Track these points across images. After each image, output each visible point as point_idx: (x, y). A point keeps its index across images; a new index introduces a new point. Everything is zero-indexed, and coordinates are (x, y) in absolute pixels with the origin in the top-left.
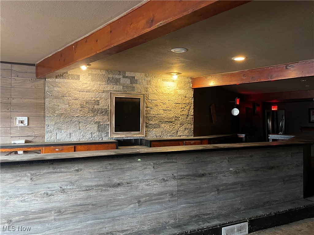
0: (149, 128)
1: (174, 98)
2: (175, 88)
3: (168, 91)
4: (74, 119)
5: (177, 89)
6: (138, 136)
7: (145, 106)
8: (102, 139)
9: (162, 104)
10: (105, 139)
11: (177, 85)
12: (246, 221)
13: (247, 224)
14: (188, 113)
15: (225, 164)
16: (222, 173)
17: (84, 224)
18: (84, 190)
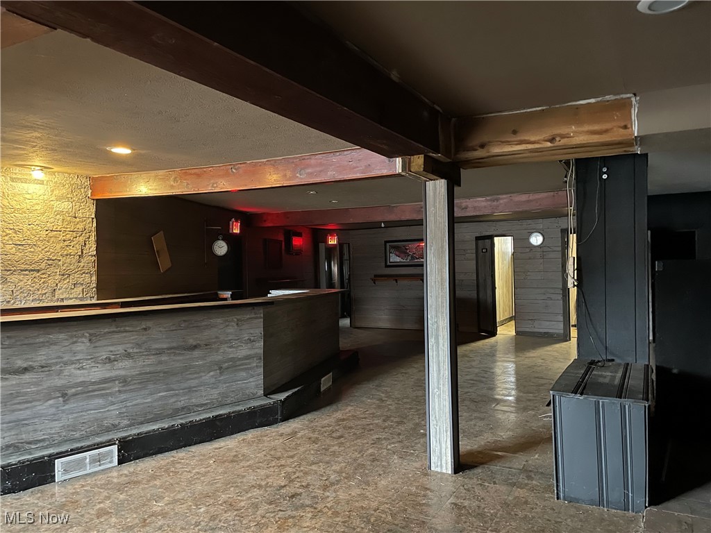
1: (43, 218)
2: (46, 197)
3: (27, 204)
5: (52, 199)
9: (11, 231)
11: (52, 191)
12: (115, 444)
13: (115, 448)
14: (82, 253)
15: (82, 346)
16: (76, 363)
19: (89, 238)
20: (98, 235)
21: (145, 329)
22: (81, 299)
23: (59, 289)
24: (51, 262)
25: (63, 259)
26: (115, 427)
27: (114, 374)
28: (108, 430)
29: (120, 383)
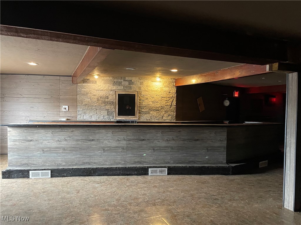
0: (142, 114)
1: (160, 93)
2: (161, 86)
3: (156, 89)
4: (93, 107)
5: (163, 87)
6: (133, 119)
7: (138, 99)
8: (110, 120)
9: (151, 98)
10: (112, 120)
11: (163, 84)
12: (166, 168)
13: (166, 169)
14: (171, 105)
15: (159, 135)
16: (157, 140)
17: (75, 156)
18: (75, 141)
19: (174, 100)
20: (177, 99)
21: (179, 131)
22: (170, 120)
23: (164, 117)
24: (162, 108)
25: (165, 107)
27: (169, 145)
28: (166, 163)
29: (171, 148)
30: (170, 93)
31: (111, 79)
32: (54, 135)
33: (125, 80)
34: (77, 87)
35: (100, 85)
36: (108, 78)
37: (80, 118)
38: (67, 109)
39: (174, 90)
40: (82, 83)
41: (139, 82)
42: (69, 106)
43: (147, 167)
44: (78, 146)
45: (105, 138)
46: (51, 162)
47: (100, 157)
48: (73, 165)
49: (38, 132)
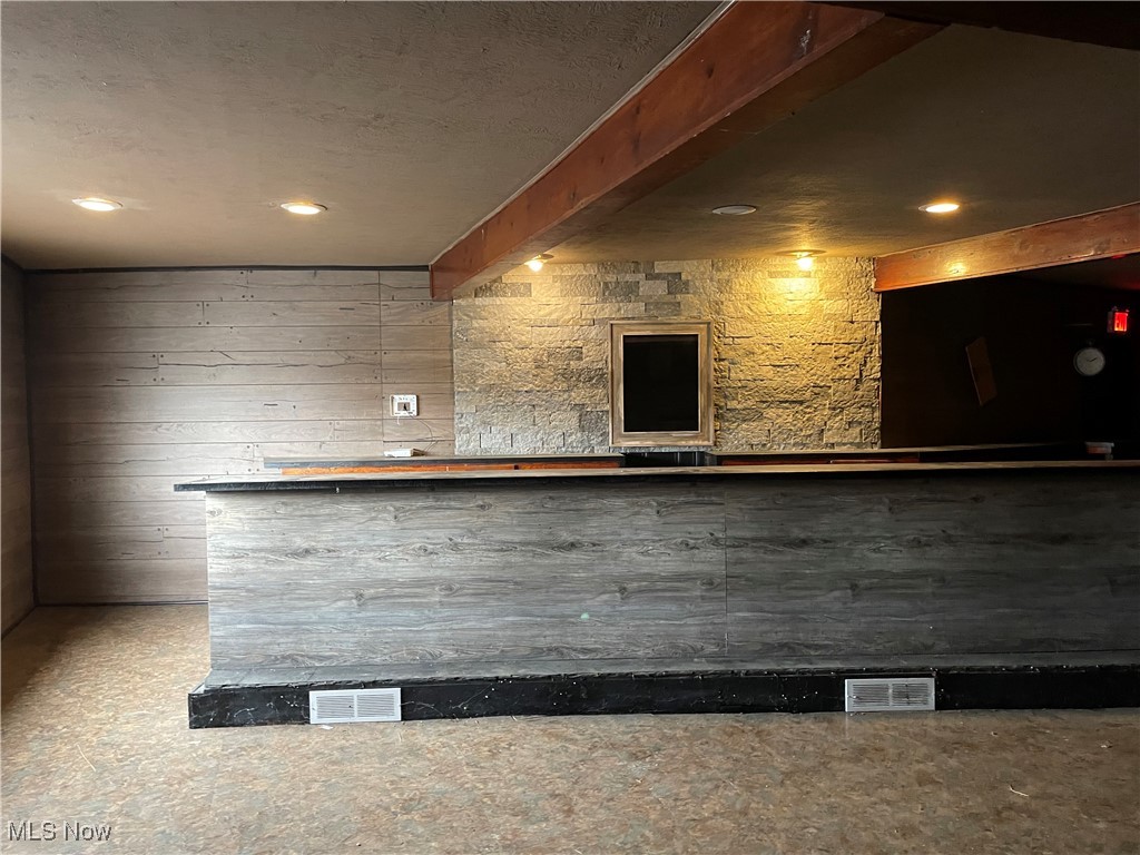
0: (728, 421)
1: (809, 326)
2: (813, 296)
3: (788, 308)
4: (521, 399)
5: (821, 297)
6: (691, 443)
7: (713, 357)
8: (592, 451)
9: (768, 348)
10: (599, 452)
11: (821, 286)
12: (930, 676)
13: (930, 683)
14: (861, 374)
15: (878, 517)
16: (870, 542)
17: (500, 621)
18: (498, 551)
19: (871, 352)
20: (884, 348)
21: (976, 499)
22: (859, 445)
23: (829, 430)
24: (819, 390)
25: (834, 386)
26: (927, 649)
27: (925, 565)
28: (916, 652)
29: (935, 581)
30: (852, 322)
31: (593, 271)
32: (406, 525)
33: (650, 276)
34: (450, 314)
35: (544, 301)
36: (579, 270)
37: (465, 446)
38: (413, 407)
39: (873, 310)
40: (470, 296)
41: (711, 280)
42: (422, 397)
43: (838, 671)
44: (507, 574)
45: (626, 534)
46: (392, 650)
47: (608, 625)
48: (490, 662)
49: (336, 514)
